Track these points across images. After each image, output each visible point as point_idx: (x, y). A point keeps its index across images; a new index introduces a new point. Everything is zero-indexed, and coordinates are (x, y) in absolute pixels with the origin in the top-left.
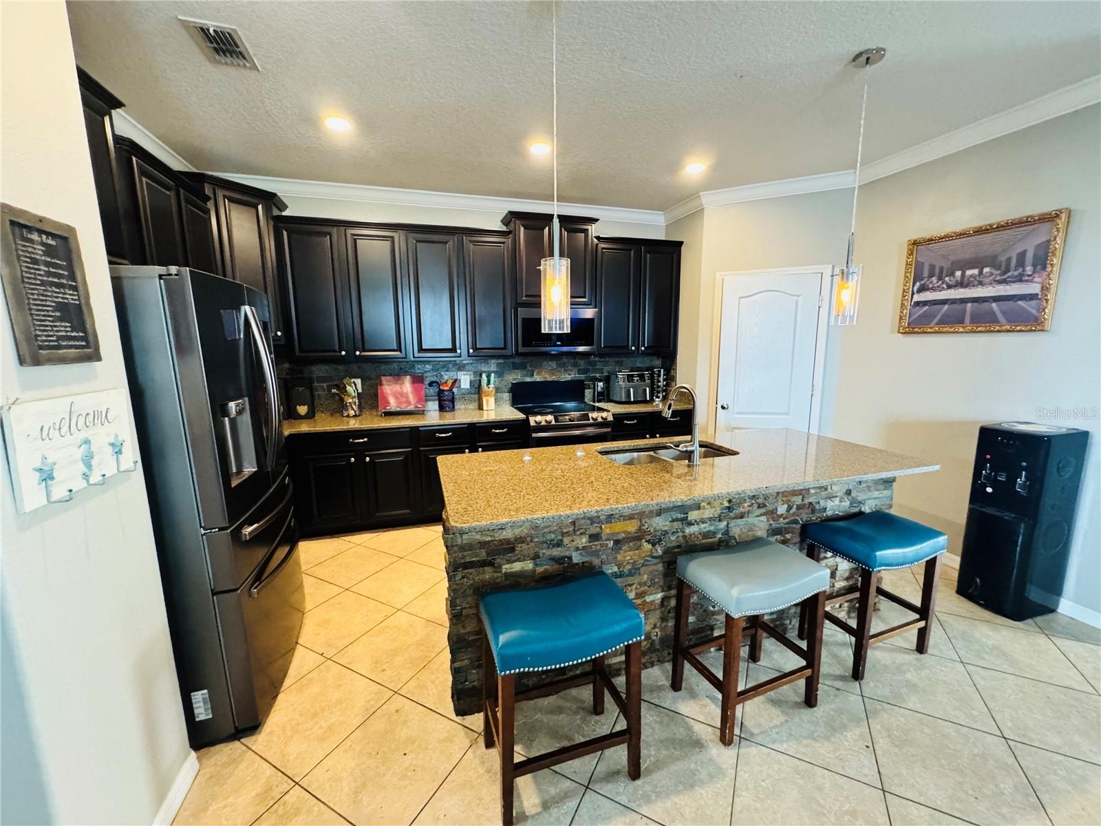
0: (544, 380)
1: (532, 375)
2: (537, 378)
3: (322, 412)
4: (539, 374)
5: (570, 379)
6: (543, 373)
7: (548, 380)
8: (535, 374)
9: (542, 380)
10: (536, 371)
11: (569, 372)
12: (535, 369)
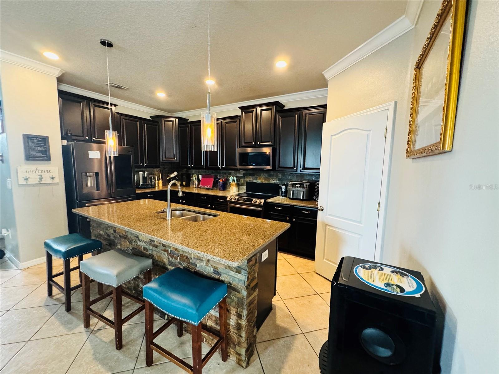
0: (262, 182)
1: (257, 179)
2: (259, 181)
4: (260, 179)
5: (274, 183)
6: (261, 179)
7: (264, 182)
8: (258, 179)
9: (260, 182)
10: (259, 177)
11: (274, 179)
12: (258, 176)
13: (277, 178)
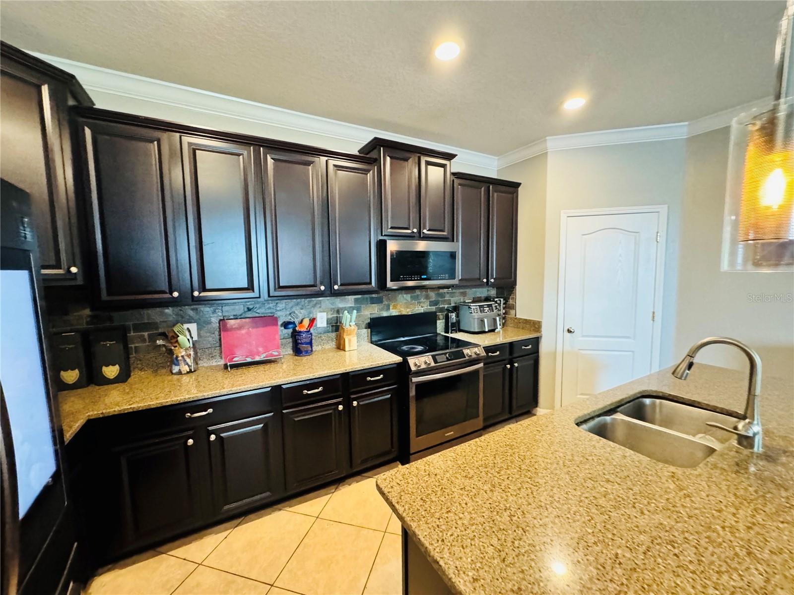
0: (399, 314)
1: (388, 309)
2: (394, 312)
3: (141, 370)
4: (395, 307)
5: (422, 311)
6: (398, 307)
7: (403, 313)
8: (391, 308)
9: (397, 314)
10: (393, 304)
11: (422, 304)
12: (390, 303)
13: (428, 301)
